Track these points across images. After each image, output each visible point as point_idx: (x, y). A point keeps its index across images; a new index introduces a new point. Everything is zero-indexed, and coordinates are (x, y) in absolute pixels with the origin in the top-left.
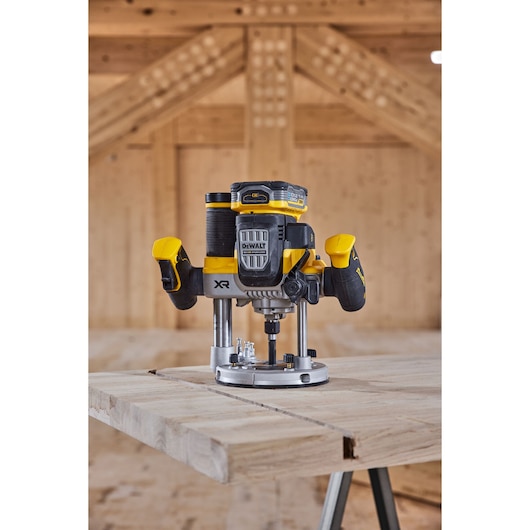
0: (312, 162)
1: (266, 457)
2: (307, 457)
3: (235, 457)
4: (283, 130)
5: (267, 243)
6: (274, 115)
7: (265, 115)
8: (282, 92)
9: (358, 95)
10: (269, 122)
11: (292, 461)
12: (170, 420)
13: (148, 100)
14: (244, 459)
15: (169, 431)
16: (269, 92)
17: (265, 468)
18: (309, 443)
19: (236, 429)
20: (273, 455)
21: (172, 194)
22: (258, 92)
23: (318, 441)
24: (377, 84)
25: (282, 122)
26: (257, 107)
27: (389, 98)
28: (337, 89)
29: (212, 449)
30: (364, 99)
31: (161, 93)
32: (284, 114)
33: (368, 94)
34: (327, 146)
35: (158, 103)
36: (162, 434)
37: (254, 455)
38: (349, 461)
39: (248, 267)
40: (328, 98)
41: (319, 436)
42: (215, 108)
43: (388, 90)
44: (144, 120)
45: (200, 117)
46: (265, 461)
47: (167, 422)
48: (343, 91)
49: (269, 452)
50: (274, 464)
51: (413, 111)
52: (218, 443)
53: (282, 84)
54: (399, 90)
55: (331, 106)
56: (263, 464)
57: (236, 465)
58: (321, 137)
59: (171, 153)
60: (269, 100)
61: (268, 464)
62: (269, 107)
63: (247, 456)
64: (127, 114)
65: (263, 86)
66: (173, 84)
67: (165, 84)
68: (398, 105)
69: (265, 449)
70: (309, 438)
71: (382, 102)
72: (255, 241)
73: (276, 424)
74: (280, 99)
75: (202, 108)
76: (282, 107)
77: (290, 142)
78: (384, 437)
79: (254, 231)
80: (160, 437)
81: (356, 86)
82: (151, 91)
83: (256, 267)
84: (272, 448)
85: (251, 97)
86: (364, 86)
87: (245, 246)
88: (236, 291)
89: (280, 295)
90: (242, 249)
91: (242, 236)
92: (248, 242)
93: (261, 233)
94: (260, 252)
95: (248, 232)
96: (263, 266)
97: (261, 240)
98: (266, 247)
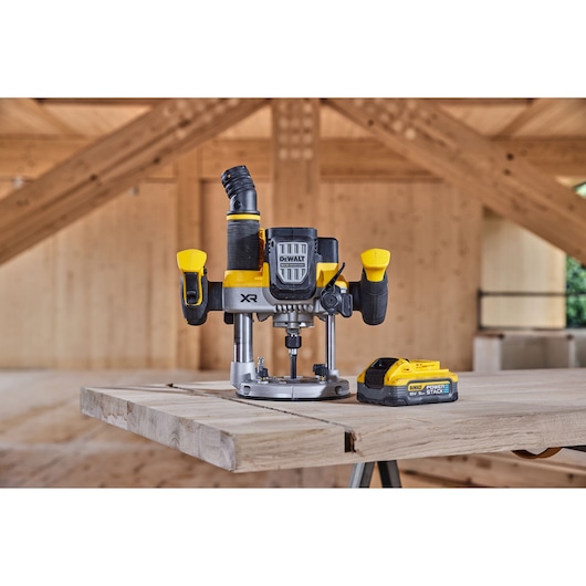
0: (341, 197)
1: (272, 447)
2: (310, 449)
3: (243, 447)
4: (309, 162)
6: (300, 146)
7: (290, 147)
8: (308, 123)
9: (386, 127)
10: (295, 154)
11: (296, 453)
12: (184, 419)
13: (171, 131)
14: (251, 449)
15: (183, 428)
16: (295, 123)
17: (271, 457)
18: (312, 436)
19: (245, 425)
20: (278, 446)
21: (196, 230)
22: (284, 123)
23: (320, 435)
24: (405, 116)
25: (308, 154)
26: (283, 138)
27: (418, 130)
28: (366, 121)
29: (222, 440)
30: (392, 132)
31: (184, 124)
32: (310, 146)
33: (397, 126)
34: (357, 181)
35: (181, 134)
36: (176, 432)
37: (260, 445)
38: (349, 454)
40: (358, 132)
41: (322, 430)
42: (241, 141)
43: (417, 123)
44: (168, 151)
45: (225, 150)
46: (271, 451)
47: (181, 420)
48: (371, 123)
49: (274, 443)
50: (279, 454)
51: (442, 144)
52: (228, 434)
53: (309, 116)
54: (428, 122)
55: (361, 140)
56: (269, 454)
57: (243, 454)
58: (350, 171)
59: (196, 187)
60: (296, 131)
61: (274, 454)
62: (295, 139)
63: (253, 446)
64: (149, 145)
65: (289, 117)
66: (197, 115)
67: (189, 115)
68: (427, 137)
69: (271, 440)
70: (313, 431)
71: (411, 134)
72: (293, 254)
73: (283, 422)
74: (307, 131)
75: (228, 141)
76: (308, 138)
77: (317, 176)
78: (383, 432)
79: (293, 244)
80: (174, 436)
81: (385, 118)
82: (174, 122)
83: (293, 280)
84: (277, 439)
85: (276, 128)
86: (393, 118)
87: (282, 259)
88: (264, 305)
89: (311, 309)
90: (279, 263)
91: (279, 248)
92: (286, 254)
93: (300, 247)
94: (298, 265)
95: (286, 244)
96: (301, 280)
97: (300, 254)
98: (306, 259)
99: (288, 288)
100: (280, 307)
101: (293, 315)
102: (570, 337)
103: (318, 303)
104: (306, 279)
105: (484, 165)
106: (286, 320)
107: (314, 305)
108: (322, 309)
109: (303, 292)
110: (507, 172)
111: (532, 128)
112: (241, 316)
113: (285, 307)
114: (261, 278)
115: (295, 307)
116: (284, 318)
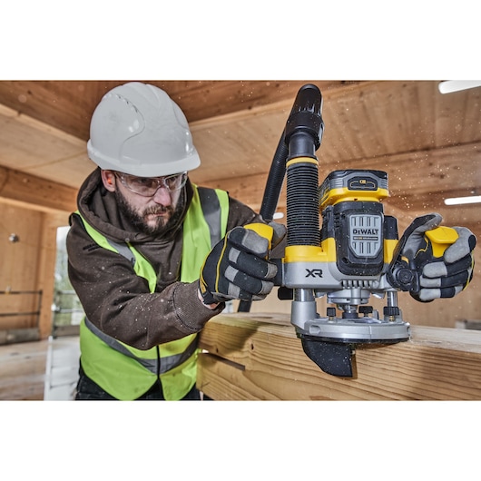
5: (379, 228)
39: (357, 252)
79: (365, 217)
83: (365, 254)
87: (355, 231)
88: (329, 280)
89: (375, 285)
90: (352, 235)
91: (352, 220)
92: (358, 227)
93: (372, 219)
94: (372, 239)
95: (358, 217)
96: (373, 253)
98: (379, 232)
99: (361, 261)
100: (345, 282)
101: (356, 291)
103: (384, 278)
104: (379, 253)
106: (349, 296)
107: (380, 280)
108: (388, 285)
109: (375, 266)
112: (302, 291)
113: (350, 283)
114: (324, 254)
115: (360, 283)
116: (346, 293)
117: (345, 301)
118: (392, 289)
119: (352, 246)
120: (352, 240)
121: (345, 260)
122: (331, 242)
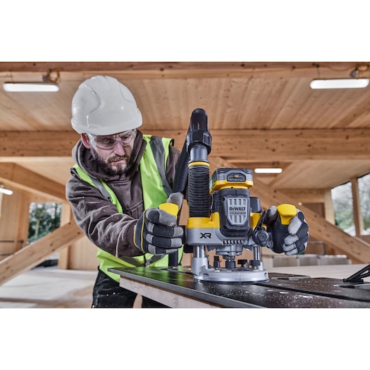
5: (246, 206)
39: (233, 222)
72: (238, 206)
79: (238, 199)
83: (238, 223)
87: (231, 209)
88: (215, 240)
89: (246, 243)
90: (229, 211)
91: (229, 201)
92: (233, 206)
93: (242, 201)
94: (241, 213)
95: (233, 199)
96: (243, 223)
97: (242, 206)
98: (246, 209)
99: (234, 228)
100: (226, 242)
101: (233, 247)
102: (297, 258)
103: (251, 239)
104: (246, 222)
105: (266, 194)
106: (229, 250)
107: (248, 241)
108: (253, 243)
109: (244, 231)
110: (275, 197)
111: (277, 185)
112: (198, 248)
113: (229, 242)
114: (213, 222)
115: (236, 242)
116: (227, 249)
117: (227, 254)
118: (256, 245)
119: (229, 217)
120: (229, 214)
121: (225, 227)
122: (217, 215)
